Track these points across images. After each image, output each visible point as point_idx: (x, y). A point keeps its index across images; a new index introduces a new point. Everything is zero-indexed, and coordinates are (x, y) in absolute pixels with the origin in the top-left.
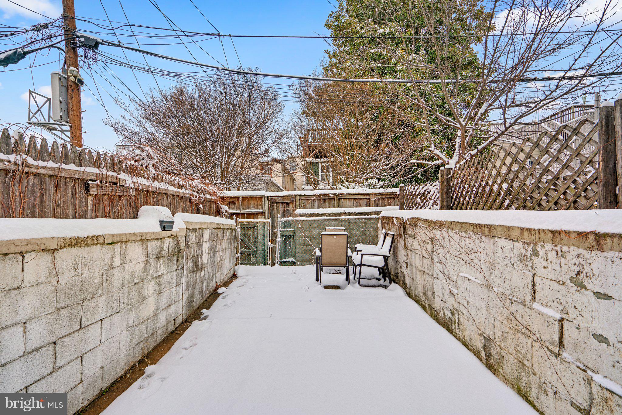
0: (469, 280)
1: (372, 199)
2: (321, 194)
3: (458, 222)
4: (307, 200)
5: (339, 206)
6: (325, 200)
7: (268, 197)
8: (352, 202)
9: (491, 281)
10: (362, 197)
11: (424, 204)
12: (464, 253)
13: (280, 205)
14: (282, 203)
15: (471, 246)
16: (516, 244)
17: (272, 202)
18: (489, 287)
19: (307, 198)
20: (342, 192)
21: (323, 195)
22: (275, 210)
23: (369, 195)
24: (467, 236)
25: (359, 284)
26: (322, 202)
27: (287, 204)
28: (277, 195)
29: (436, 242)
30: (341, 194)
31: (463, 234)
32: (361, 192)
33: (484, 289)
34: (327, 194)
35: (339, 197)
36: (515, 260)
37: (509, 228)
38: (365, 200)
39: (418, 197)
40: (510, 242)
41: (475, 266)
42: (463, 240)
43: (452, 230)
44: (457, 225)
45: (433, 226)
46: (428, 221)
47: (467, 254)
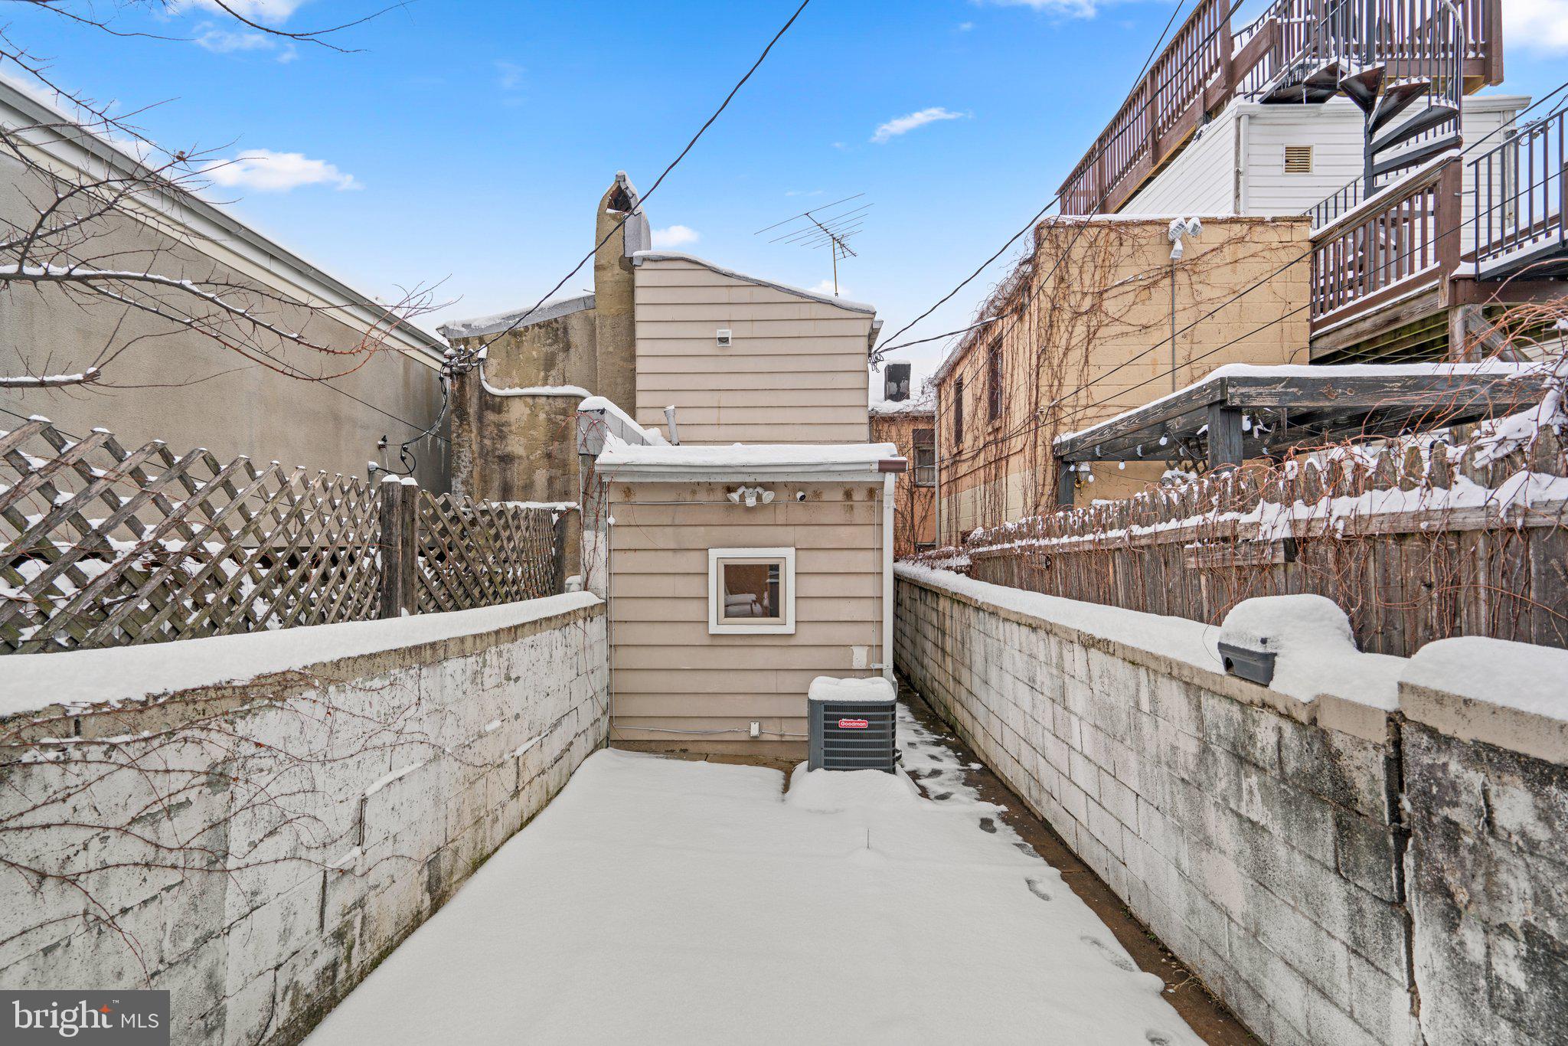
0: (400, 779)
3: (362, 656)
9: (441, 741)
12: (379, 728)
15: (396, 703)
16: (469, 660)
18: (438, 754)
24: (387, 682)
31: (377, 683)
33: (432, 768)
36: (467, 685)
37: (462, 640)
40: (462, 661)
41: (409, 738)
42: (375, 696)
43: (338, 682)
44: (357, 666)
45: (233, 705)
46: (184, 696)
47: (386, 726)
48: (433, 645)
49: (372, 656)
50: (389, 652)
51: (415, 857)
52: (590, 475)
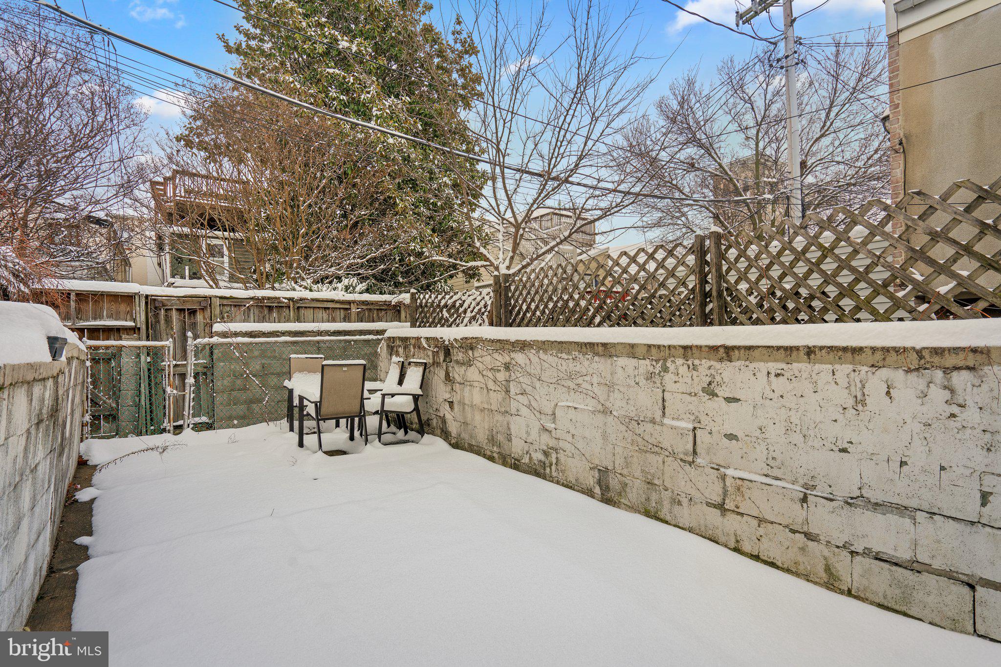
0: (575, 408)
1: (354, 310)
2: (263, 298)
3: (556, 341)
4: (235, 306)
5: (298, 320)
6: (270, 308)
7: (147, 297)
8: (320, 314)
9: (608, 404)
10: (338, 306)
11: (455, 320)
12: (566, 377)
13: (174, 315)
14: (180, 311)
15: (577, 369)
16: (641, 362)
17: (156, 308)
18: (606, 411)
19: (237, 303)
20: (304, 297)
21: (269, 298)
22: (162, 322)
23: (349, 302)
24: (571, 357)
25: (380, 441)
26: (266, 311)
27: (190, 314)
28: (169, 294)
29: (515, 367)
30: (301, 299)
31: (564, 356)
32: (336, 298)
33: (600, 416)
34: (276, 298)
35: (299, 305)
36: (641, 379)
37: (632, 346)
38: (342, 311)
39: (445, 310)
40: (634, 362)
41: (585, 391)
42: (564, 363)
43: (545, 351)
44: (553, 345)
45: (511, 348)
47: (570, 378)
48: (604, 345)
50: (571, 343)
51: (587, 455)
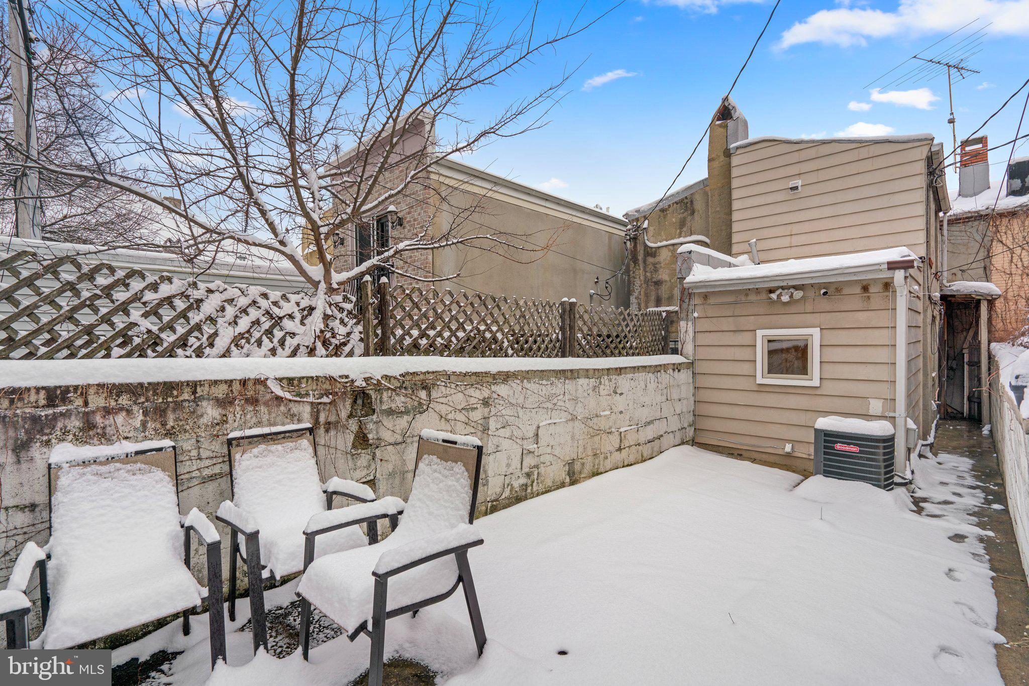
0: (554, 423)
3: (538, 371)
9: (575, 413)
12: (545, 400)
15: (553, 392)
16: (591, 380)
18: (574, 418)
24: (549, 383)
29: (496, 401)
31: (544, 382)
33: (570, 423)
36: (590, 391)
37: (587, 370)
40: (587, 380)
41: (559, 408)
42: (544, 388)
43: (529, 380)
44: (536, 374)
45: (491, 380)
46: (476, 374)
47: (549, 400)
48: (571, 371)
49: (542, 371)
50: (550, 370)
51: (562, 458)
52: (683, 290)
